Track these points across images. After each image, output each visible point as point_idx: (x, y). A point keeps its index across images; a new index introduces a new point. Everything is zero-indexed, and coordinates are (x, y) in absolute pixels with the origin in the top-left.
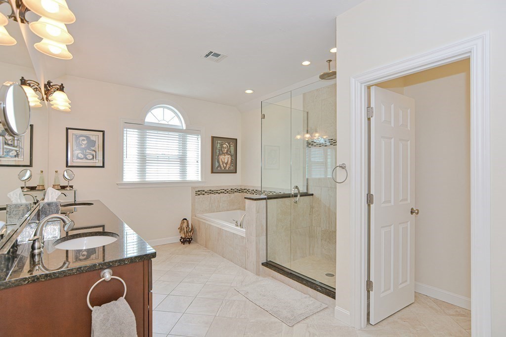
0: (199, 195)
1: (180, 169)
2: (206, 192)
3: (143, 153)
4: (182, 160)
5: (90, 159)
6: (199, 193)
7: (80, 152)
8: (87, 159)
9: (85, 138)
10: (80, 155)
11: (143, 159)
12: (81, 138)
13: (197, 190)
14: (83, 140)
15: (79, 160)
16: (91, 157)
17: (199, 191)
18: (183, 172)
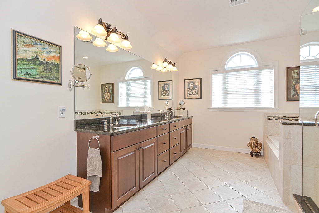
0: (271, 119)
1: (255, 98)
2: (279, 118)
3: (226, 89)
4: (257, 92)
5: (195, 95)
6: (272, 118)
7: (190, 91)
8: (193, 94)
9: (192, 84)
10: (191, 93)
11: (226, 92)
12: (191, 84)
13: (269, 115)
14: (192, 85)
15: (190, 95)
16: (195, 93)
17: (271, 116)
18: (257, 100)
